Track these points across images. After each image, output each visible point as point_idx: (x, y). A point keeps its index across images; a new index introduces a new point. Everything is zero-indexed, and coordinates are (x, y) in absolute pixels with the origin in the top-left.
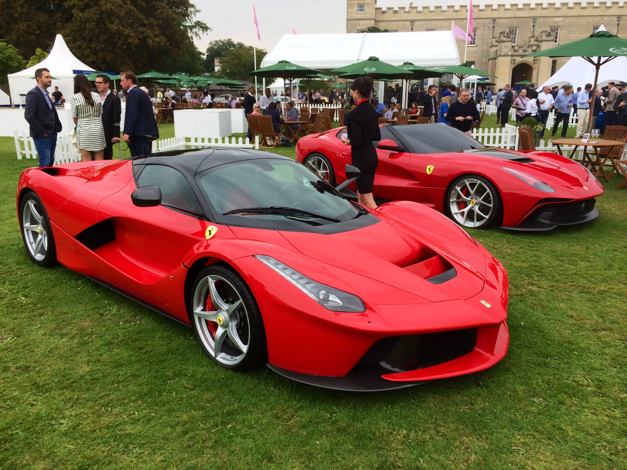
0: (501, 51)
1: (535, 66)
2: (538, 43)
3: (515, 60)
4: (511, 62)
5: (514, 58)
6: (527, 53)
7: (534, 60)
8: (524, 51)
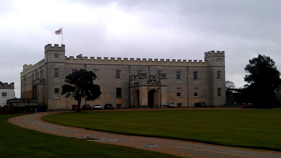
1: (158, 91)
4: (147, 89)
5: (148, 87)
6: (154, 85)
7: (158, 88)
8: (153, 83)
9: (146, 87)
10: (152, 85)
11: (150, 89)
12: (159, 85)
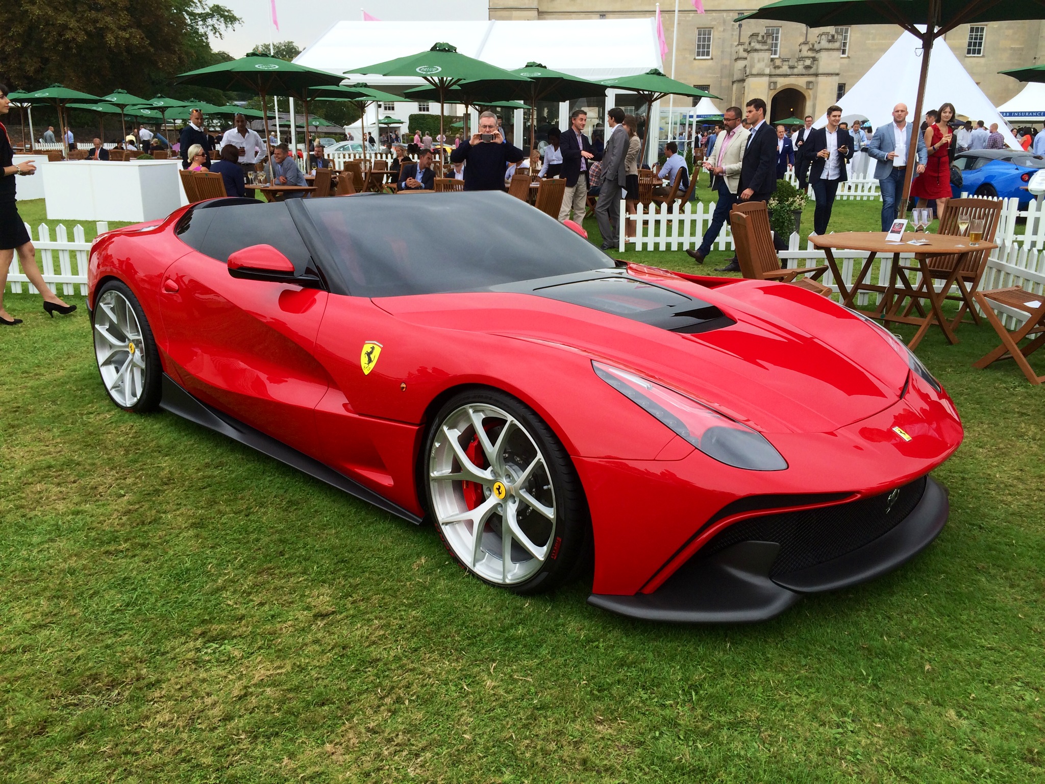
0: (752, 67)
1: (809, 94)
2: (813, 55)
3: (775, 83)
4: (770, 86)
5: (774, 79)
6: (796, 71)
7: (809, 83)
8: (792, 67)
9: (765, 80)
10: (789, 72)
11: (779, 86)
12: (812, 71)
